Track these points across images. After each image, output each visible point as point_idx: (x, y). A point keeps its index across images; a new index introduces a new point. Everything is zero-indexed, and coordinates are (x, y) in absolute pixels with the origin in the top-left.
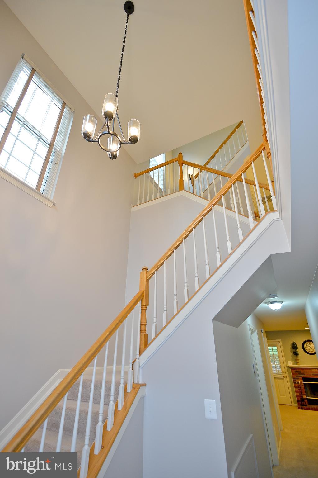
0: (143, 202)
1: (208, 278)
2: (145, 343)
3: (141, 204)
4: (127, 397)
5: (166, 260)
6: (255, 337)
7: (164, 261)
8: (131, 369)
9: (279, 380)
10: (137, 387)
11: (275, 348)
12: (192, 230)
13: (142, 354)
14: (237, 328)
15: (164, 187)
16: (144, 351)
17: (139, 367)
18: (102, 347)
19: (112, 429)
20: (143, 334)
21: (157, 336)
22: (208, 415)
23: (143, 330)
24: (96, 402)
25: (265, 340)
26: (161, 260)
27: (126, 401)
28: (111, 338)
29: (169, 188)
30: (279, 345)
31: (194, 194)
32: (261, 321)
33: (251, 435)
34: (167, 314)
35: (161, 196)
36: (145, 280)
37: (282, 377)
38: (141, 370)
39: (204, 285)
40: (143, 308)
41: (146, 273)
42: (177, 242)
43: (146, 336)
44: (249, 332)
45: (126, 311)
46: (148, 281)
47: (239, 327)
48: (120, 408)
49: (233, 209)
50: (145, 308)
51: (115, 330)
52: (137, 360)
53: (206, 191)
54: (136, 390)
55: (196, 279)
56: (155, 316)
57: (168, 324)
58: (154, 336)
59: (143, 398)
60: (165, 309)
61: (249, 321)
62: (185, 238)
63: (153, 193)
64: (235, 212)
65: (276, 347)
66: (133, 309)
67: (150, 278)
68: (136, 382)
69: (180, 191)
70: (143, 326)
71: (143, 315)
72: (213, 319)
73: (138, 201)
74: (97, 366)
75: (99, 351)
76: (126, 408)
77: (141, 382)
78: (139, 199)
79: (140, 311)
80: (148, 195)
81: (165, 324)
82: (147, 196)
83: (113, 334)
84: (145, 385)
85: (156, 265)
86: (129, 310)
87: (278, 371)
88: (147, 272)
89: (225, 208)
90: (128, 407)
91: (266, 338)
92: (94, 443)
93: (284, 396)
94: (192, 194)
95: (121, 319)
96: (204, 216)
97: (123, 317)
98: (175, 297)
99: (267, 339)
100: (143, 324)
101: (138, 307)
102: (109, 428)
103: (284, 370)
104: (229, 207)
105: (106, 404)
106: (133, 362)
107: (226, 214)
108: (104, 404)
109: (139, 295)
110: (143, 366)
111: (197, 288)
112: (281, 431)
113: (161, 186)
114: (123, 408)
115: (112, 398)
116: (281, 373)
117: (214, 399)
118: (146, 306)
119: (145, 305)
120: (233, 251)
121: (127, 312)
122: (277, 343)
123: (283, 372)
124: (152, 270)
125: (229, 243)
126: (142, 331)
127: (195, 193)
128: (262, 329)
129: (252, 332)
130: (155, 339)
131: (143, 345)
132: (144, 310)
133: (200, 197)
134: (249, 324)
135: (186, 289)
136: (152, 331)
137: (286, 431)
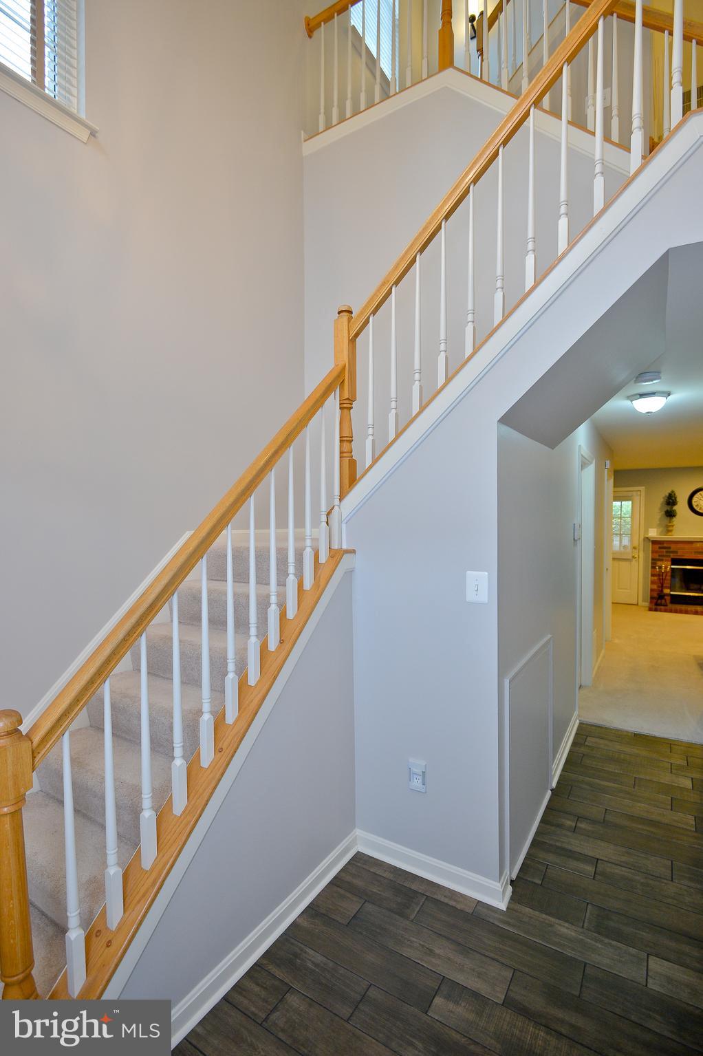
0: (335, 121)
1: (498, 325)
2: (350, 477)
3: (329, 127)
4: (321, 570)
5: (397, 283)
6: (589, 475)
7: (391, 288)
8: (324, 524)
9: (622, 563)
10: (337, 555)
11: (627, 505)
12: (467, 192)
13: (344, 497)
14: (553, 449)
15: (393, 69)
16: (348, 493)
17: (341, 522)
18: (262, 479)
19: (296, 616)
20: (346, 460)
21: (375, 461)
22: (471, 596)
23: (345, 452)
24: (263, 580)
25: (609, 484)
26: (384, 284)
27: (318, 576)
28: (278, 463)
29: (409, 64)
30: (637, 499)
31: (481, 80)
32: (606, 443)
33: (549, 636)
34: (397, 415)
35: (386, 96)
36: (346, 341)
37: (630, 557)
38: (344, 526)
39: (486, 341)
40: (345, 405)
41: (349, 322)
42: (425, 229)
43: (353, 463)
44: (577, 463)
45: (307, 409)
46: (353, 341)
47: (556, 448)
48: (308, 585)
49: (590, 127)
50: (349, 406)
51: (286, 448)
52: (336, 508)
53: (517, 70)
54: (335, 559)
55: (469, 329)
56: (370, 421)
57: (398, 436)
58: (368, 462)
59: (350, 573)
60: (393, 405)
61: (582, 437)
62: (447, 217)
63: (363, 89)
64: (593, 134)
65: (630, 502)
66: (321, 406)
67: (357, 335)
68: (335, 546)
69: (440, 71)
70: (345, 444)
71: (345, 421)
72: (498, 421)
73: (322, 118)
74: (256, 527)
75: (256, 486)
76: (319, 587)
77: (344, 547)
78: (322, 110)
79: (338, 412)
80: (349, 96)
81: (392, 436)
82: (347, 99)
83: (282, 454)
84: (354, 552)
85: (372, 299)
86: (312, 407)
87: (625, 547)
88: (350, 319)
89: (569, 122)
90: (322, 583)
91: (612, 480)
92: (267, 637)
93: (627, 589)
94: (476, 78)
95: (297, 426)
96: (505, 143)
97: (300, 421)
98: (417, 376)
99: (615, 486)
100: (345, 439)
101: (333, 402)
102: (291, 615)
103: (636, 544)
104: (579, 121)
105: (281, 583)
106: (329, 514)
107: (567, 142)
108: (278, 585)
109: (335, 374)
110: (348, 519)
111: (469, 350)
112: (606, 641)
113: (386, 65)
114: (313, 586)
115: (291, 570)
116: (629, 550)
117: (486, 571)
118: (351, 400)
119: (348, 399)
120: (572, 245)
121: (309, 410)
122: (634, 493)
123: (634, 548)
124: (362, 313)
125: (563, 223)
126: (345, 455)
127: (485, 78)
128: (608, 462)
129: (584, 465)
130: (371, 467)
131: (346, 481)
132: (345, 410)
133: (499, 89)
134: (580, 446)
135: (443, 355)
136: (364, 451)
137: (617, 641)
